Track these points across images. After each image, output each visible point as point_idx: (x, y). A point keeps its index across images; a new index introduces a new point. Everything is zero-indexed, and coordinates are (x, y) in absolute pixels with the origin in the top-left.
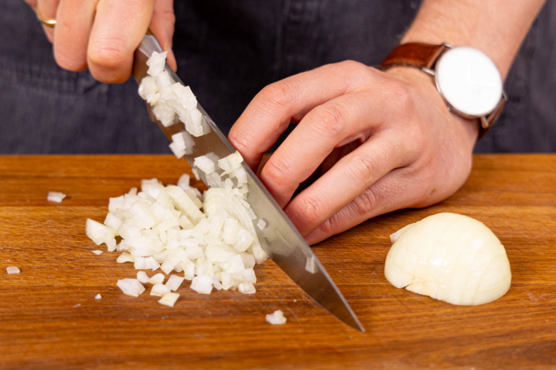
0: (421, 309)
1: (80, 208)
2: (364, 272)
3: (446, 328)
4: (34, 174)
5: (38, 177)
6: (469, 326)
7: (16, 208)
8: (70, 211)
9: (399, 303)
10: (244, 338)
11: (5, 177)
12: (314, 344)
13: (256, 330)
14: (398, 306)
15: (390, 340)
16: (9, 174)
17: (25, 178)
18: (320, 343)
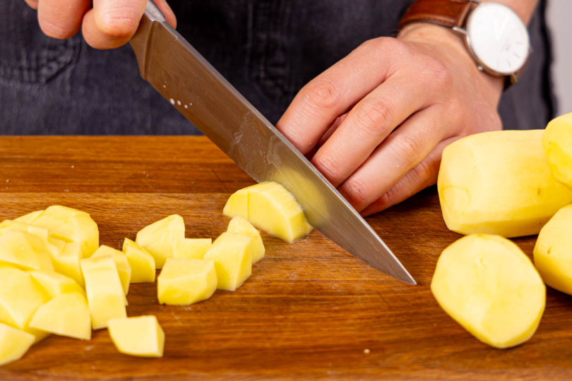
0: (403, 307)
1: (73, 195)
2: (352, 266)
3: (425, 328)
4: (32, 157)
5: (35, 161)
6: (448, 325)
7: (8, 194)
8: (63, 198)
9: (382, 300)
10: (216, 337)
11: (4, 160)
12: (286, 344)
13: (230, 327)
14: (379, 304)
15: (364, 339)
16: (6, 157)
17: (23, 161)
18: (291, 343)
